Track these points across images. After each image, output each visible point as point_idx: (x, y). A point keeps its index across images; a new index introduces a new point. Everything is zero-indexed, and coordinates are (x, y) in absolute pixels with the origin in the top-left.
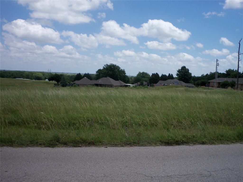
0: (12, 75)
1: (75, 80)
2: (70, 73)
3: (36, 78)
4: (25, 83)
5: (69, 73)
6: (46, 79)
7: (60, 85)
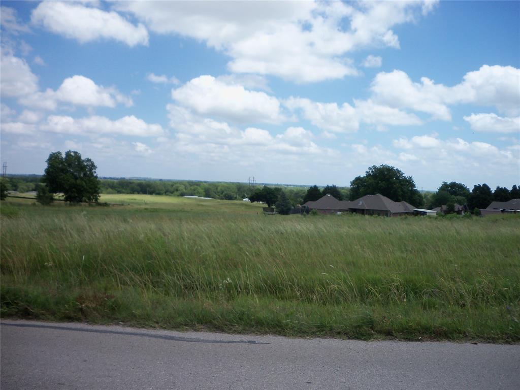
0: (177, 190)
1: (305, 201)
2: (294, 185)
3: (225, 196)
4: (203, 205)
5: (290, 185)
6: (244, 197)
7: (275, 210)
